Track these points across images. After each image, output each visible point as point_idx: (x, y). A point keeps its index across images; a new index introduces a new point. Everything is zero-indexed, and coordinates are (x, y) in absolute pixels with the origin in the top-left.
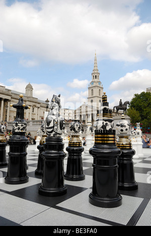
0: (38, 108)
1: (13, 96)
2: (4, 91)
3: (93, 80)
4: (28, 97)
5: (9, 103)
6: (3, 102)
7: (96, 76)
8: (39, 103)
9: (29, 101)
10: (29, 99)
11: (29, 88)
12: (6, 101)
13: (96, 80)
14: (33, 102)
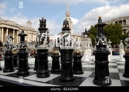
0: (35, 34)
1: (20, 28)
2: (15, 25)
3: (66, 18)
4: (29, 28)
5: (18, 32)
6: (14, 31)
7: (68, 15)
8: (35, 32)
9: (29, 30)
10: (29, 29)
11: (29, 22)
12: (16, 31)
13: (68, 18)
14: (32, 31)
